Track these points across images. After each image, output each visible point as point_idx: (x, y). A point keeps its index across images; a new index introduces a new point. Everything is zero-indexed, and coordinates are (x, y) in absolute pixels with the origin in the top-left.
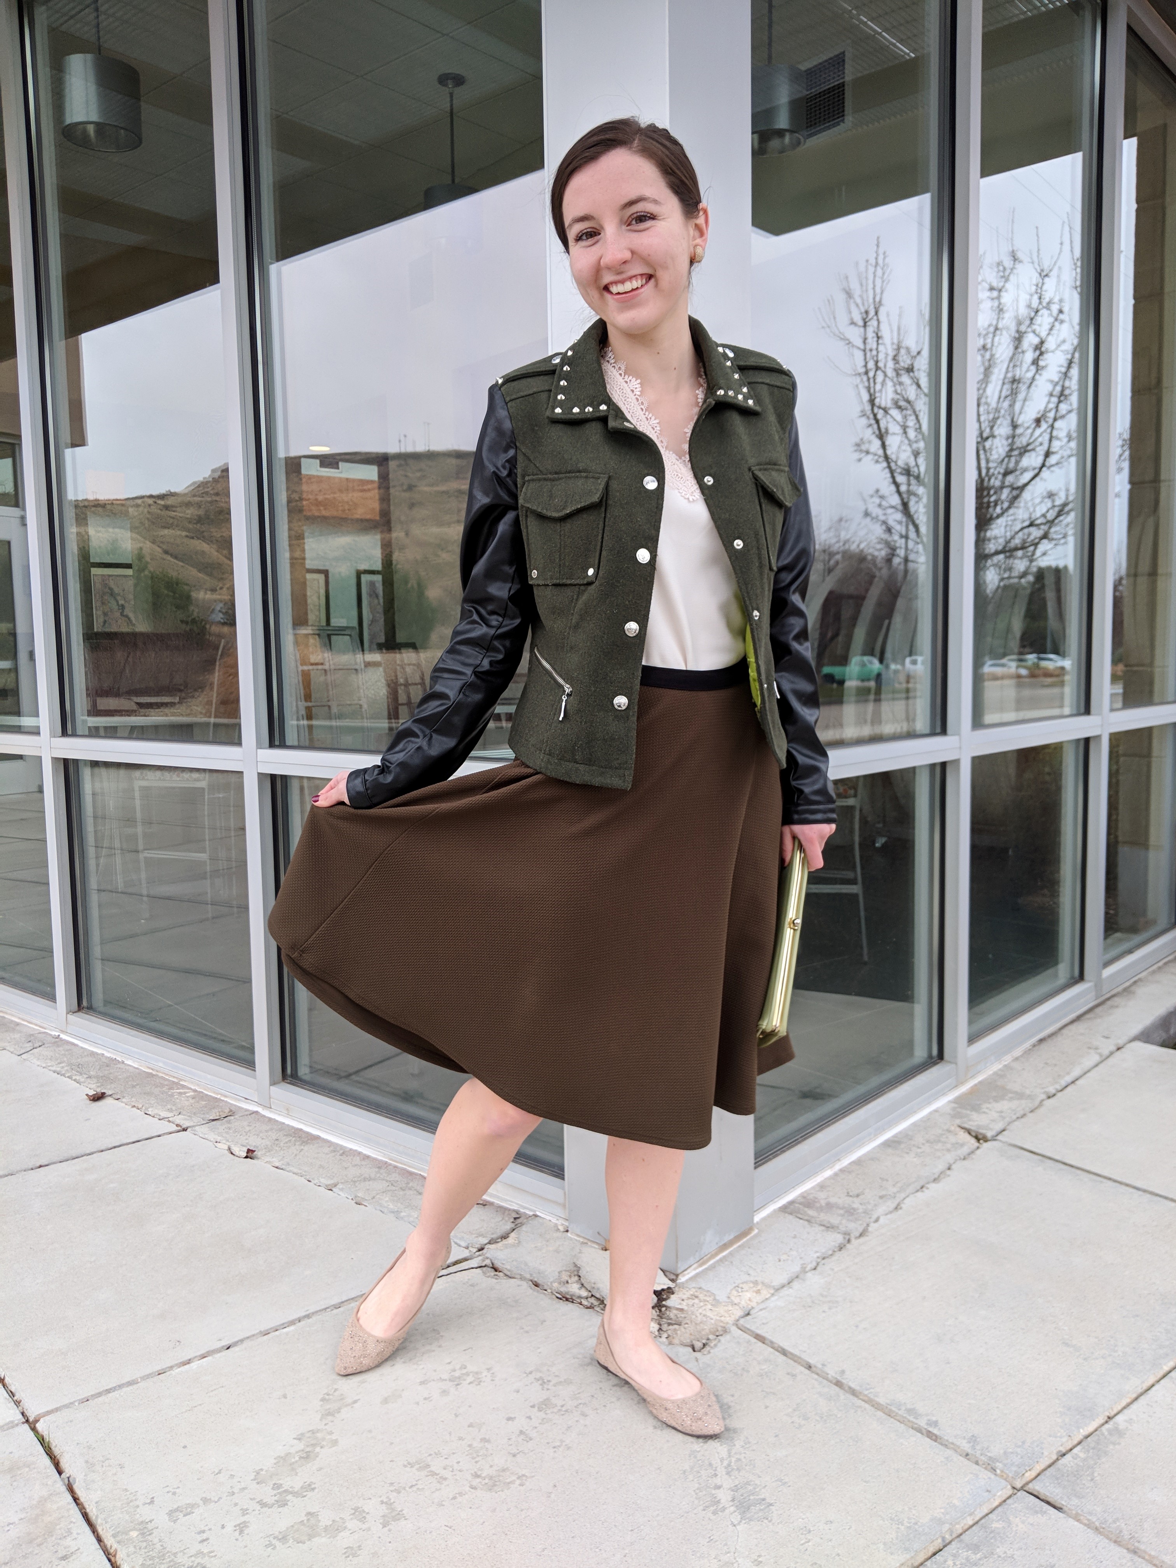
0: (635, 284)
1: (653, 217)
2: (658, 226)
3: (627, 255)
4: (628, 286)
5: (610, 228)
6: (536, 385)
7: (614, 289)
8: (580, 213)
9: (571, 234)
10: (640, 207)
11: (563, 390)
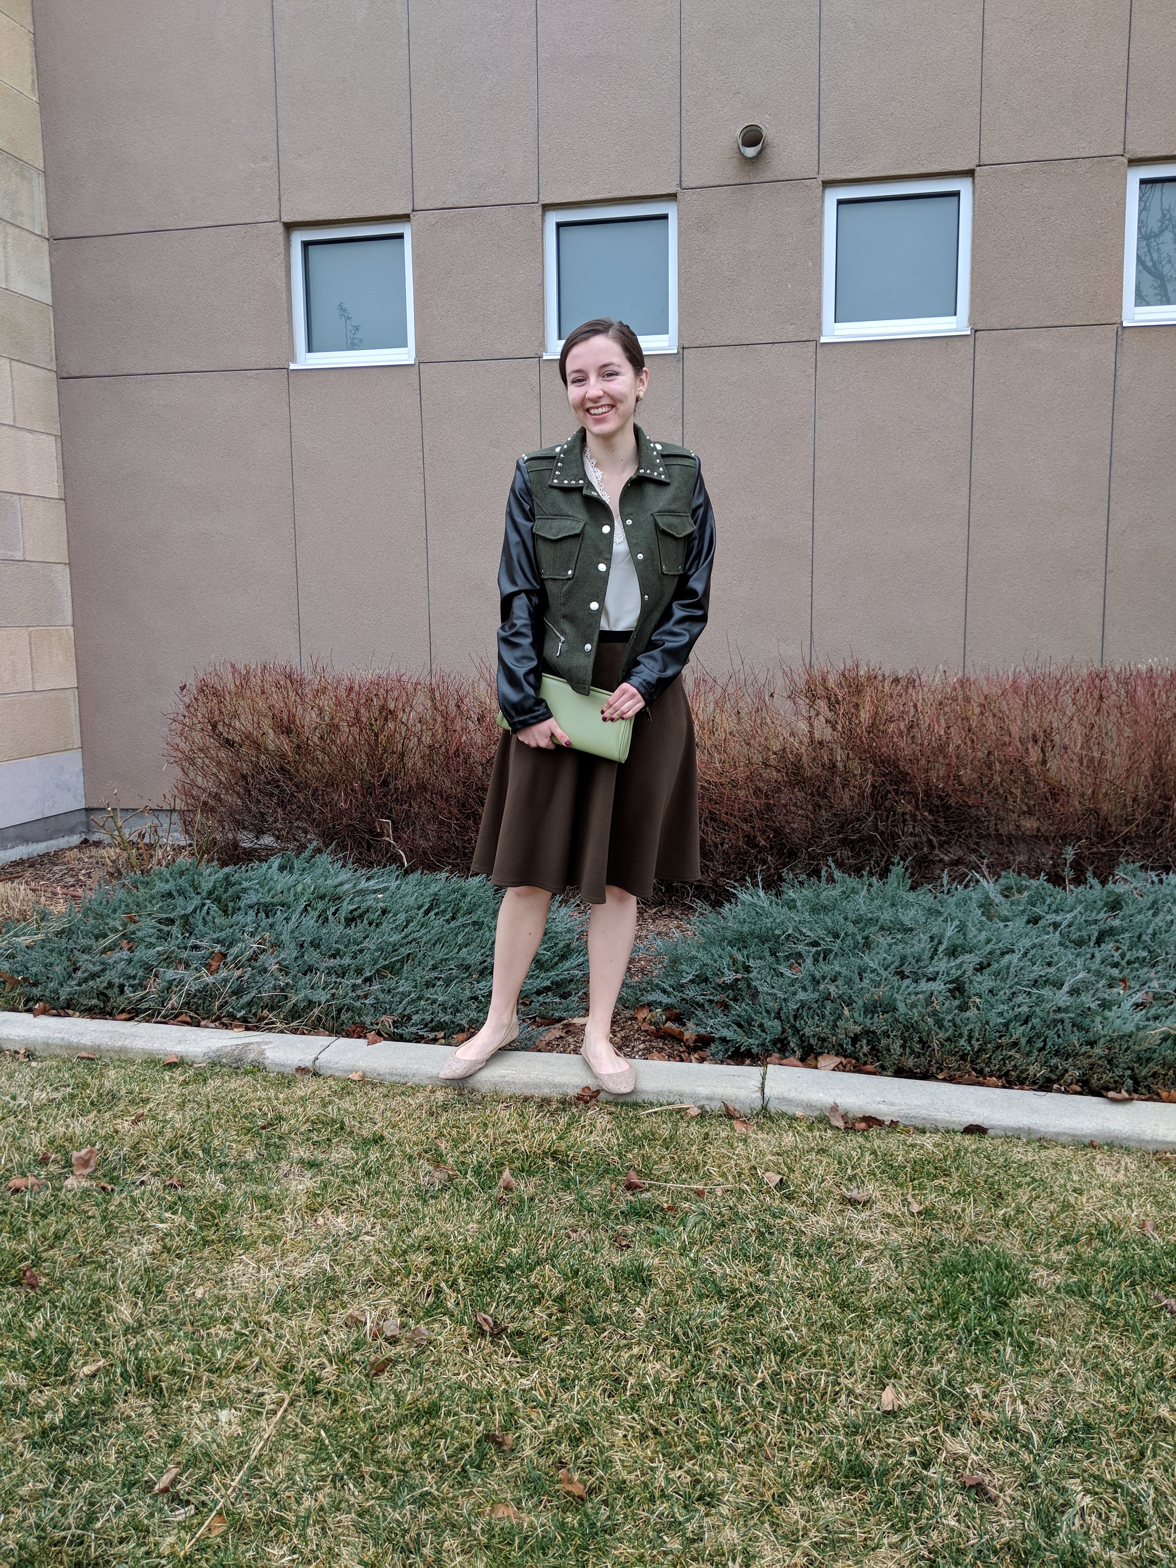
0: (604, 410)
1: (617, 374)
2: (620, 378)
3: (601, 393)
4: (600, 411)
5: (593, 379)
6: (544, 465)
7: (592, 411)
8: (576, 368)
9: (569, 380)
10: (611, 368)
11: (560, 469)
